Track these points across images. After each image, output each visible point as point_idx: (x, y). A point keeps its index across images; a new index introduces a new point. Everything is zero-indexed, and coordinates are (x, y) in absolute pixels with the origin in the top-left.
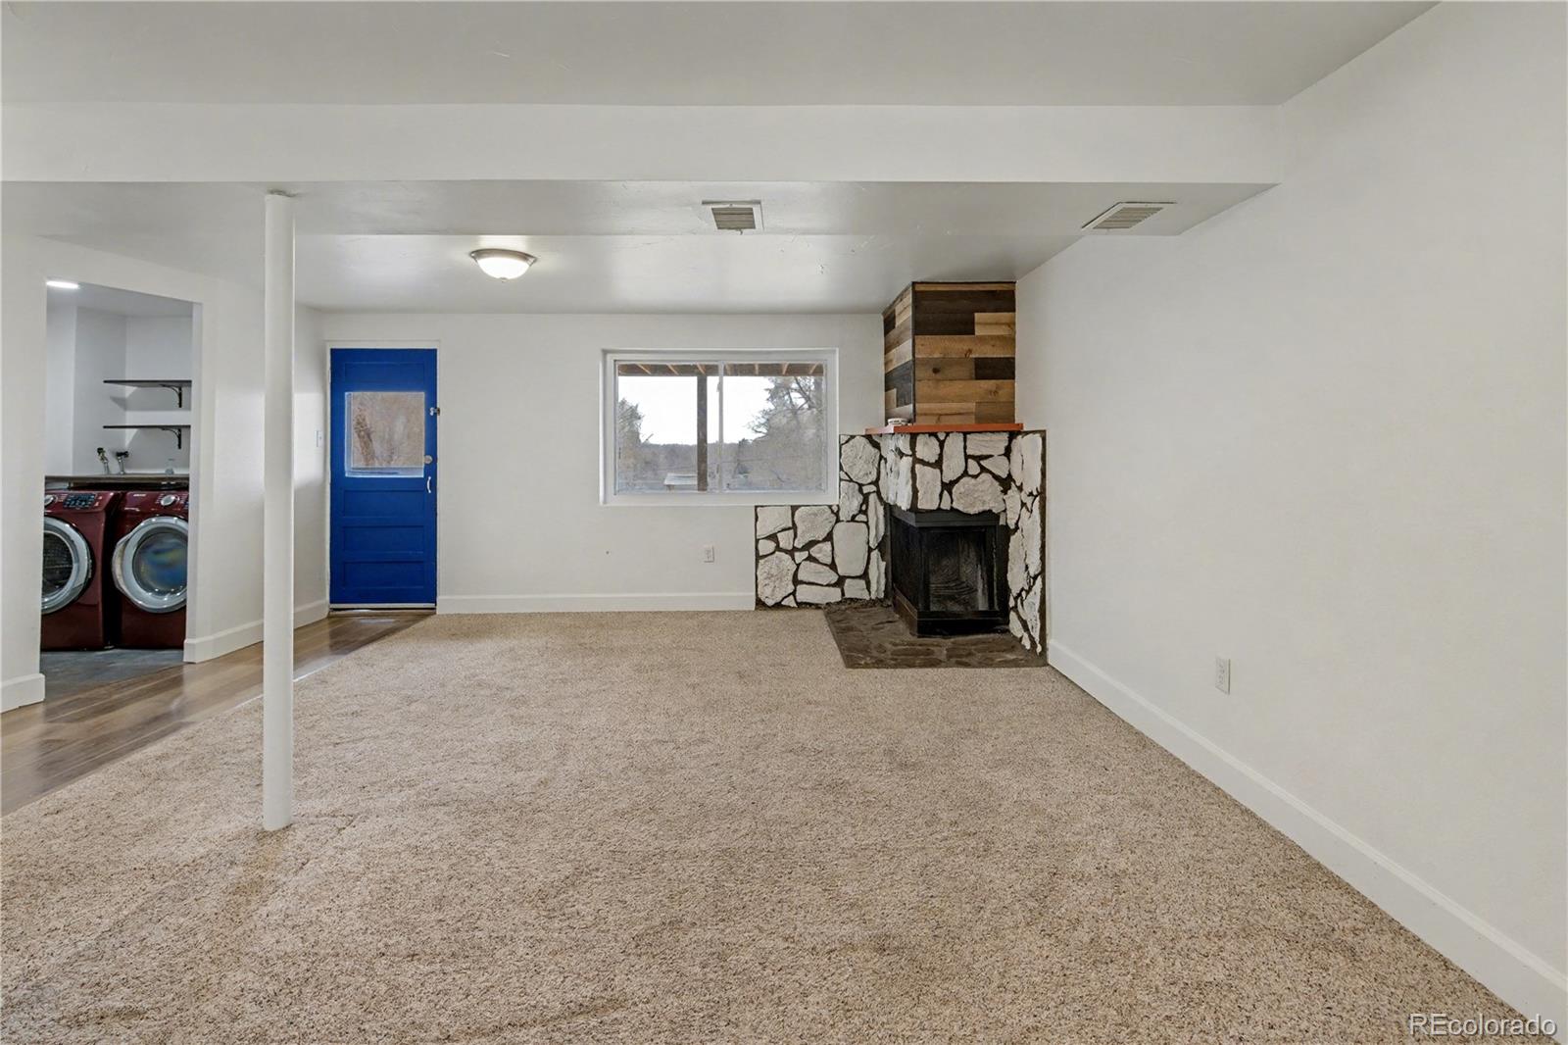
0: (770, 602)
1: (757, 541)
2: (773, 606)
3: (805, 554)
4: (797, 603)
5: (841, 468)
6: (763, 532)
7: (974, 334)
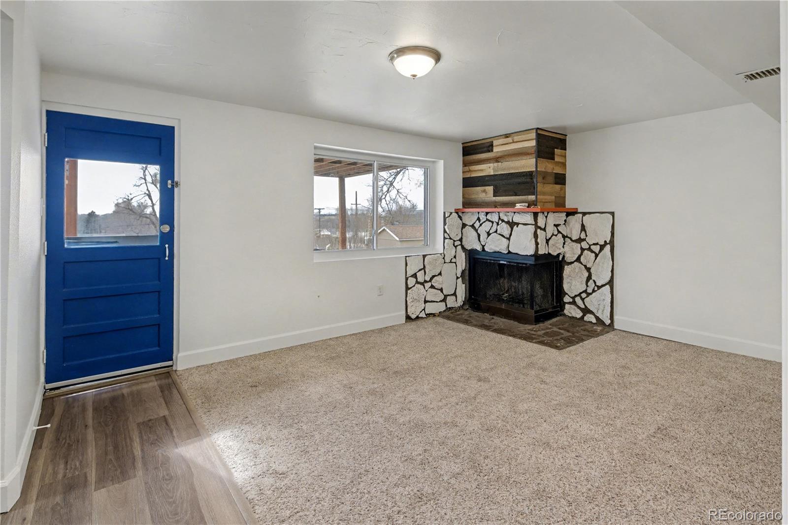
0: (413, 316)
1: (407, 279)
2: (415, 319)
3: (429, 284)
4: (426, 315)
5: (445, 231)
6: (410, 273)
7: (554, 160)
